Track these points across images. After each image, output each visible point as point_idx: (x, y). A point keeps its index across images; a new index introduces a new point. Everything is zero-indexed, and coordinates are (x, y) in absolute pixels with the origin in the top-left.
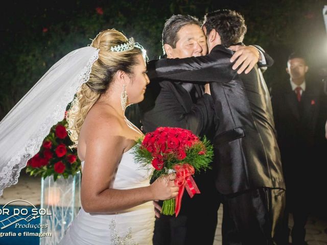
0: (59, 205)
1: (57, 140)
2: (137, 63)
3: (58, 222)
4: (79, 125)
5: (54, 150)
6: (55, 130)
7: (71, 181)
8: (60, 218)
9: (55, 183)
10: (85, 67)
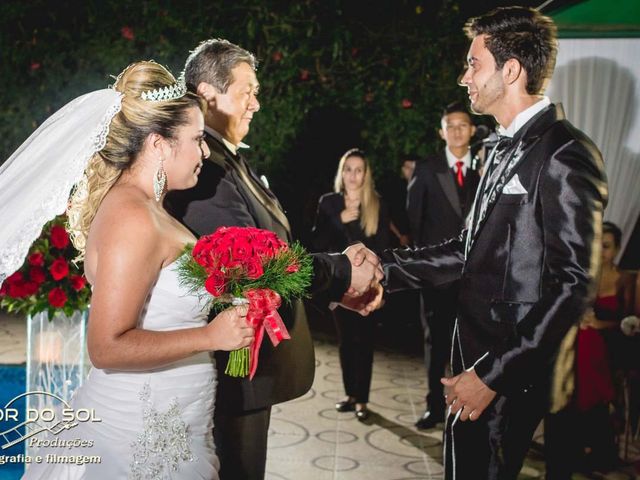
0: (58, 363)
1: (53, 251)
2: (186, 122)
3: (57, 390)
4: (88, 222)
5: (49, 268)
6: (49, 234)
7: (77, 321)
8: (60, 384)
9: (52, 325)
10: (99, 125)
